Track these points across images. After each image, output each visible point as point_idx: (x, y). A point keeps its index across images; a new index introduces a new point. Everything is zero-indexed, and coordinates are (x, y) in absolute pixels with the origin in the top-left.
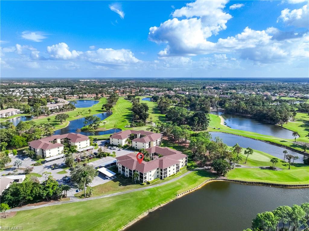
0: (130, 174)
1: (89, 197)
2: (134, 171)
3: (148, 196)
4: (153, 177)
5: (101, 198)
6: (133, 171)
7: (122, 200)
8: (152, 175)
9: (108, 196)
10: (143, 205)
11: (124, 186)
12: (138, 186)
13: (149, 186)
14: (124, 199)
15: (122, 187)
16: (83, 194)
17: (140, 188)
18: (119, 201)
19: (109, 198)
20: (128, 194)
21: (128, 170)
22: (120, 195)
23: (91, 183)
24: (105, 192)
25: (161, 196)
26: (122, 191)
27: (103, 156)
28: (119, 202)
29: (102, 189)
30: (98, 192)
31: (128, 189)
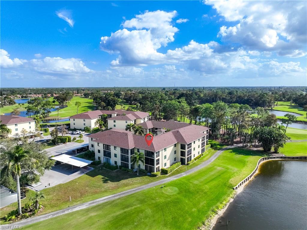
0: (124, 159)
1: (30, 216)
2: (132, 151)
3: (178, 196)
4: (169, 161)
5: (66, 215)
6: (130, 151)
7: (122, 211)
8: (167, 157)
9: (84, 207)
10: (181, 219)
11: (116, 183)
12: (146, 178)
13: (168, 177)
14: (126, 210)
15: (110, 184)
16: (15, 209)
17: (152, 183)
18: (115, 214)
19: (88, 210)
20: (131, 196)
21: (118, 152)
22: (113, 201)
23: (39, 183)
24: (75, 198)
25: (205, 193)
26: (115, 192)
27: (61, 142)
28: (117, 217)
29: (65, 193)
30: (58, 200)
31: (126, 188)
